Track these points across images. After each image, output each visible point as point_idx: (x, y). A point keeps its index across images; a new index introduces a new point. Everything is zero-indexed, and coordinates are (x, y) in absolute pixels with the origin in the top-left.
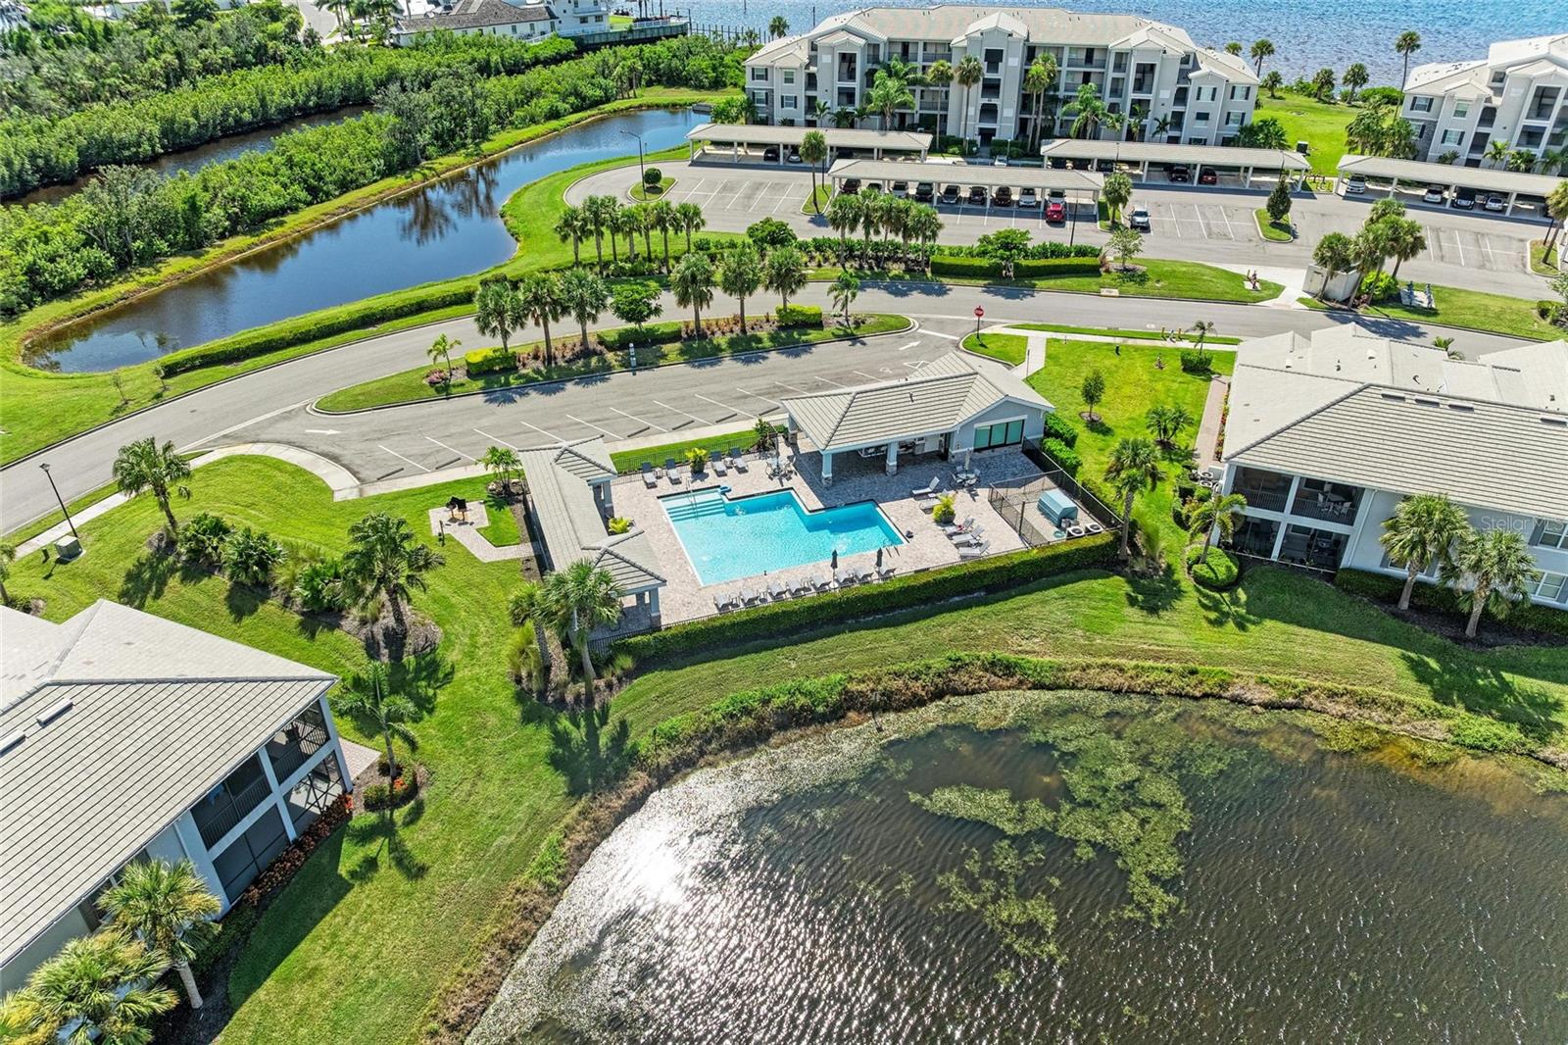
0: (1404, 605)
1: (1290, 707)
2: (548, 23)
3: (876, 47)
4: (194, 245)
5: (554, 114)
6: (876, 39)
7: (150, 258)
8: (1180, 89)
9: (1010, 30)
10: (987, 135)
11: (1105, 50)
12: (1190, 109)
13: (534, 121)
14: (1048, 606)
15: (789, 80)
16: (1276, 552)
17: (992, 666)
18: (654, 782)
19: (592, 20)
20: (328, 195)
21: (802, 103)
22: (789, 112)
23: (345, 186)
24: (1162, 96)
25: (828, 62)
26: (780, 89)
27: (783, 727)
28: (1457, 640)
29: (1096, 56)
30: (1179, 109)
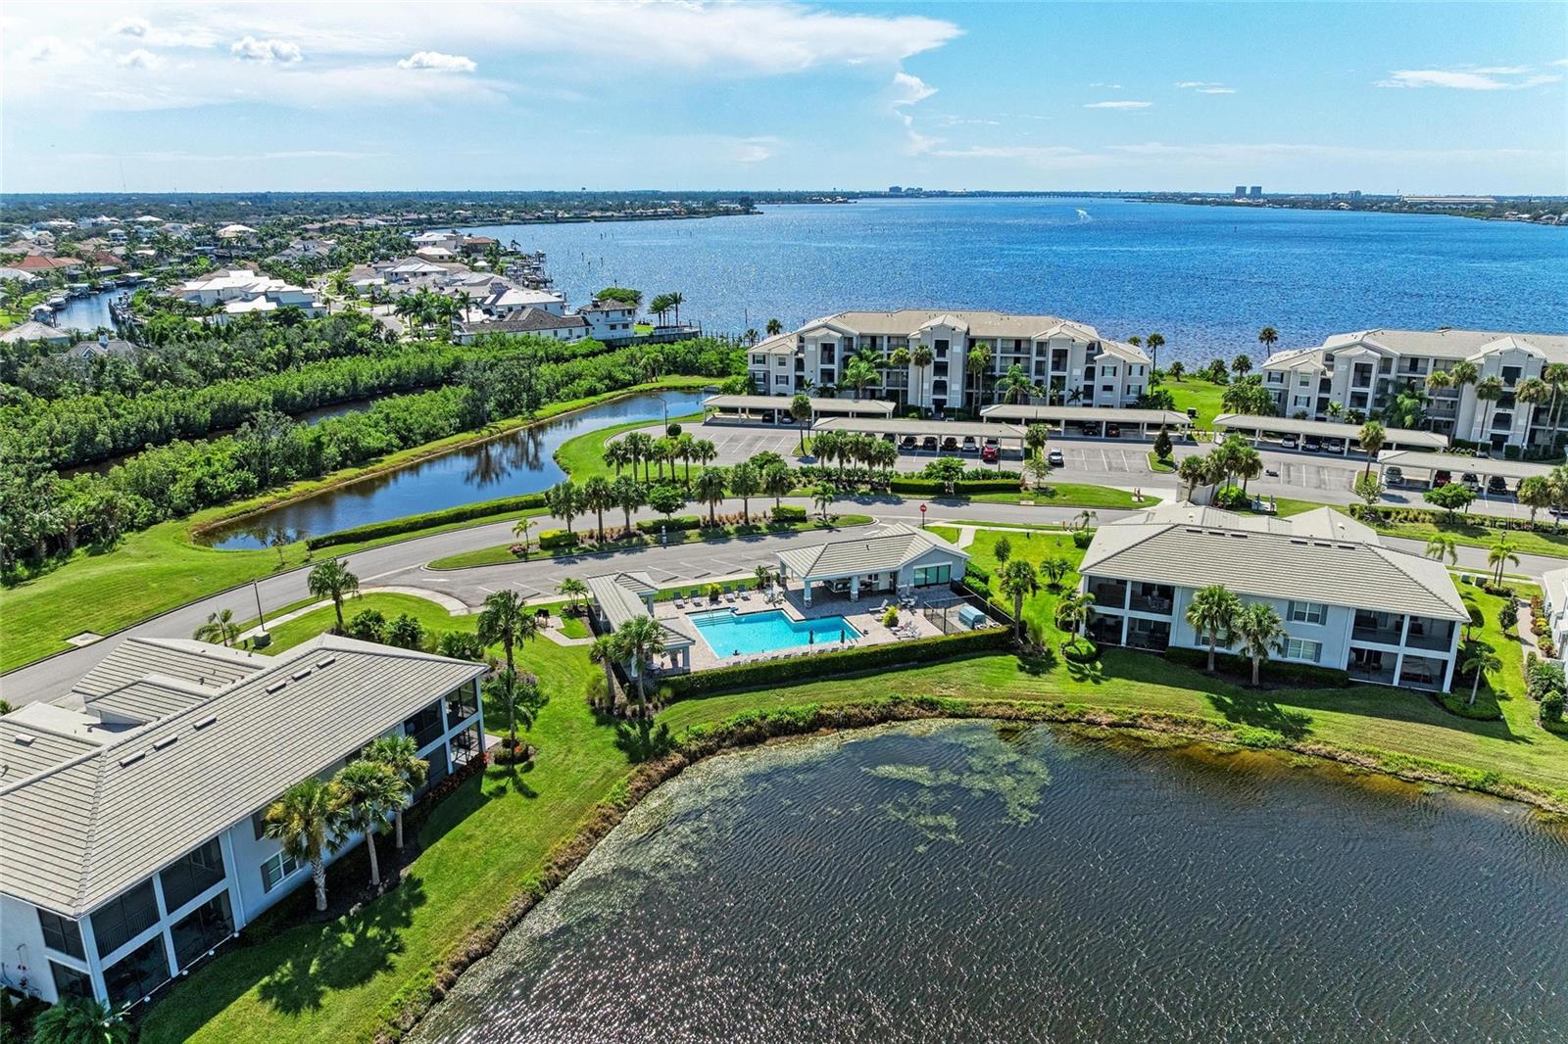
0: (1211, 667)
1: (1127, 726)
2: (584, 329)
3: (850, 339)
4: (315, 474)
5: (591, 392)
6: (850, 333)
7: (282, 480)
8: (1088, 368)
9: (953, 326)
10: (939, 404)
11: (1029, 340)
12: (1098, 382)
13: (576, 396)
14: (963, 671)
15: (782, 364)
16: (1124, 640)
17: (921, 703)
19: (619, 327)
20: (416, 444)
21: (792, 381)
22: (782, 387)
23: (429, 437)
24: (1075, 373)
25: (813, 351)
26: (775, 370)
27: (774, 735)
28: (1246, 687)
29: (1023, 345)
30: (1089, 383)
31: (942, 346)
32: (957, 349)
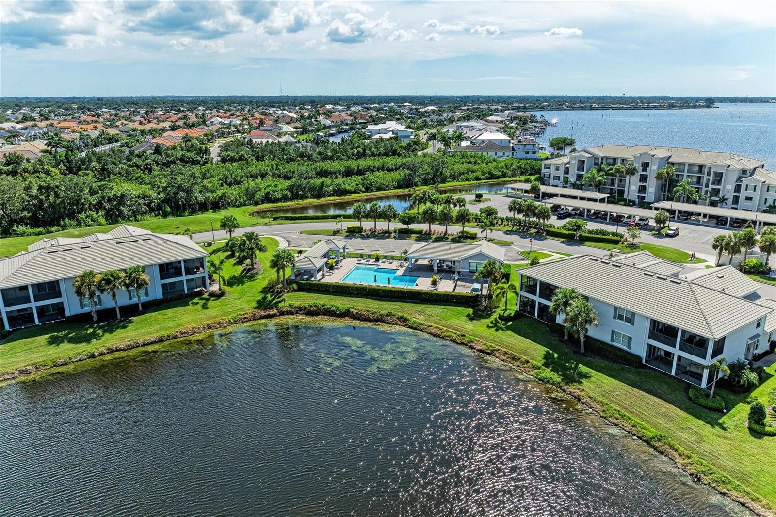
0: (566, 338)
1: (487, 353)
2: (511, 153)
3: (598, 159)
4: (319, 196)
5: (477, 179)
6: (597, 155)
7: (303, 197)
8: (737, 185)
9: (653, 154)
10: (641, 199)
11: (706, 166)
12: (743, 194)
13: (467, 180)
14: (436, 310)
15: (557, 169)
16: (536, 315)
17: (400, 318)
18: (278, 314)
19: (531, 153)
20: (372, 191)
21: (562, 179)
22: (556, 182)
23: (379, 189)
24: (728, 187)
25: (574, 163)
26: (554, 173)
27: (324, 314)
28: (574, 352)
30: (737, 194)
31: (646, 166)
32: (653, 168)
